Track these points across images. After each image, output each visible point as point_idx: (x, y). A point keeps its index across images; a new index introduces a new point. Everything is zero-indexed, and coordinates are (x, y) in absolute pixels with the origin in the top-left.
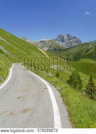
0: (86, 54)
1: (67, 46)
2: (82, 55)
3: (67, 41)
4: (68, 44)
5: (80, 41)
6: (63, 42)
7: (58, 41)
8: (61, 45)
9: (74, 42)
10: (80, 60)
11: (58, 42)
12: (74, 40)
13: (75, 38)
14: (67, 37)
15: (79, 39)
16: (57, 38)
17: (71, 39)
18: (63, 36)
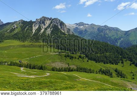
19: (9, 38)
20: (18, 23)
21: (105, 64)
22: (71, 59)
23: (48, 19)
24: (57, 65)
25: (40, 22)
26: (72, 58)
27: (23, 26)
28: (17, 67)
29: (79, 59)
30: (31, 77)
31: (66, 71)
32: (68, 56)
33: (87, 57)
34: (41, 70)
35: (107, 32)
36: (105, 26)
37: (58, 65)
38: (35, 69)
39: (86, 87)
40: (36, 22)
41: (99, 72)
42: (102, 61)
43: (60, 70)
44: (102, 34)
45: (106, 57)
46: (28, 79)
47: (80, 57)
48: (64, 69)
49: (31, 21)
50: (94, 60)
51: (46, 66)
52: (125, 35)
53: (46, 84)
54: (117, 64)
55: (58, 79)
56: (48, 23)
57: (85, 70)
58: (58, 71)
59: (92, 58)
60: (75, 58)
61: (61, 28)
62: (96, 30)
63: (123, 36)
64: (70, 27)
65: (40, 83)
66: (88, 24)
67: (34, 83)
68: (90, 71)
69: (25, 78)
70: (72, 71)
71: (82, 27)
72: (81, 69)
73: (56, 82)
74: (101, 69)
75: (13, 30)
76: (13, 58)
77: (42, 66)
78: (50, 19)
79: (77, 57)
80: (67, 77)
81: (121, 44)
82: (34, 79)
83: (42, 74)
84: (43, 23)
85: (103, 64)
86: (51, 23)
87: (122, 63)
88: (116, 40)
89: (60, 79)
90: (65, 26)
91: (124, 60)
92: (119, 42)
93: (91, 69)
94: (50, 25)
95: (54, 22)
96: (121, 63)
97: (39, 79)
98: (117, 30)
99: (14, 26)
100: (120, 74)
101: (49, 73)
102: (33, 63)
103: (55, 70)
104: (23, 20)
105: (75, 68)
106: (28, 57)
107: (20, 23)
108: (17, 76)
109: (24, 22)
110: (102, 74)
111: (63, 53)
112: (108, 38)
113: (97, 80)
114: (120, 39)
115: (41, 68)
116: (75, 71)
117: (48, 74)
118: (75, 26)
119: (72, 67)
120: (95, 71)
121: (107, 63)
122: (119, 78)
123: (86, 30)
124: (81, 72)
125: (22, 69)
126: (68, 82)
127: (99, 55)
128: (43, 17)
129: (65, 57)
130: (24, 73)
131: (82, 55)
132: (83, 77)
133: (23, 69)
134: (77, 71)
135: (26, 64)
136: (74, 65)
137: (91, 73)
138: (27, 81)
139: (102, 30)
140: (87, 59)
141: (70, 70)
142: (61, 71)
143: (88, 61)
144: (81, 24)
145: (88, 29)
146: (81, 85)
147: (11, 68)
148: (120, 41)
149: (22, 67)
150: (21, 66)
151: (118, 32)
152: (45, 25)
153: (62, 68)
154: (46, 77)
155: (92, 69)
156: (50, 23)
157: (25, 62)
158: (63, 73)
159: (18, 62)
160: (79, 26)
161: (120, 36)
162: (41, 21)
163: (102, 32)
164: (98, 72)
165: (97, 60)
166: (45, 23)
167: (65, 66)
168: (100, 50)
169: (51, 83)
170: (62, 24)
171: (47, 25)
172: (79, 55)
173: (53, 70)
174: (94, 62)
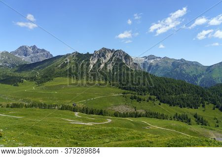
0: (62, 70)
1: (32, 61)
2: (55, 72)
3: (32, 55)
6: (26, 55)
8: (23, 59)
9: (42, 56)
10: (52, 80)
11: (19, 56)
12: (42, 53)
13: (43, 50)
14: (32, 50)
15: (49, 52)
16: (18, 51)
17: (38, 52)
18: (26, 48)
19: (60, 75)
20: (71, 56)
21: (181, 108)
22: (138, 101)
23: (109, 50)
24: (120, 109)
25: (99, 55)
26: (140, 100)
27: (78, 60)
28: (70, 112)
29: (148, 101)
30: (88, 124)
31: (132, 117)
32: (135, 98)
33: (158, 98)
34: (101, 116)
35: (185, 68)
36: (182, 60)
37: (123, 109)
38: (93, 114)
39: (157, 137)
40: (94, 55)
41: (174, 118)
42: (178, 104)
43: (125, 115)
44: (178, 69)
45: (182, 99)
46: (84, 126)
47: (150, 98)
48: (130, 114)
49: (88, 53)
50: (168, 103)
51: (107, 110)
52: (207, 71)
53: (107, 133)
54: (196, 108)
55: (122, 126)
56: (109, 55)
57: (156, 116)
58: (122, 117)
59: (164, 100)
60: (144, 100)
61: (126, 61)
62: (170, 65)
63: (205, 72)
64: (137, 61)
65: (99, 132)
66: (159, 58)
67: (92, 131)
68: (163, 117)
69: (80, 126)
70: (140, 116)
71: (152, 61)
72: (151, 114)
73: (119, 130)
74: (177, 114)
75: (65, 65)
76: (65, 100)
77: (101, 111)
78: (112, 51)
79: (146, 99)
80: (133, 124)
81: (201, 82)
82: (92, 126)
83: (102, 121)
84: (104, 56)
85: (178, 108)
86: (114, 56)
87: (203, 106)
88: (196, 78)
89: (125, 126)
90: (131, 60)
91: (206, 102)
92: (199, 80)
93: (163, 115)
94: (111, 58)
95: (117, 55)
96: (201, 107)
97: (98, 127)
98: (197, 64)
99: (66, 60)
100: (201, 121)
101: (111, 119)
102: (90, 107)
103: (118, 115)
104: (78, 52)
105: (144, 113)
106: (84, 99)
107: (74, 56)
108: (70, 123)
109: (79, 55)
110: (178, 120)
111: (128, 95)
112: (185, 74)
113: (171, 128)
114: (200, 76)
115: (101, 113)
116: (143, 116)
117: (110, 121)
118: (144, 60)
119: (140, 111)
120: (169, 117)
121: (184, 107)
122: (200, 126)
123: (157, 65)
124: (151, 117)
125: (76, 114)
126: (135, 131)
127: (174, 96)
128: (103, 48)
129: (131, 98)
130: (78, 119)
131: (153, 97)
132: (153, 124)
133: (78, 114)
134: (146, 116)
135: (82, 108)
136: (142, 108)
137: (163, 119)
138: (82, 130)
139: (178, 64)
140: (159, 102)
141: (137, 116)
142: (126, 117)
143: (160, 104)
144: (152, 57)
145: (160, 64)
146: (151, 135)
147: (62, 113)
148: (201, 78)
149: (77, 112)
150: (75, 110)
151: (198, 68)
152: (105, 58)
153: (127, 113)
154: (107, 125)
155: (165, 114)
156: (112, 56)
157: (80, 105)
158: (128, 119)
159: (71, 105)
160: (149, 60)
161: (201, 72)
162: (100, 53)
163: (178, 67)
164: (172, 118)
165: (171, 103)
166: (106, 56)
167: (130, 110)
168: (176, 90)
169: (114, 131)
170: (127, 57)
171: (108, 59)
172: (149, 96)
173: (116, 115)
174: (167, 106)
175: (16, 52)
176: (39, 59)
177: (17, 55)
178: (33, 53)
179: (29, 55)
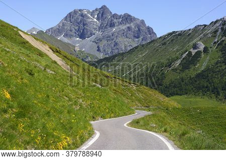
0: (183, 75)
1: (99, 50)
2: (167, 82)
3: (98, 34)
4: (105, 42)
5: (150, 31)
6: (82, 36)
7: (66, 35)
8: (77, 49)
9: (124, 34)
11: (66, 40)
12: (124, 27)
13: (127, 18)
14: (98, 19)
15: (143, 22)
16: (63, 25)
17: (112, 25)
18: (82, 15)
175: (58, 30)
176: (116, 44)
177: (61, 37)
178: (100, 28)
179: (91, 34)
